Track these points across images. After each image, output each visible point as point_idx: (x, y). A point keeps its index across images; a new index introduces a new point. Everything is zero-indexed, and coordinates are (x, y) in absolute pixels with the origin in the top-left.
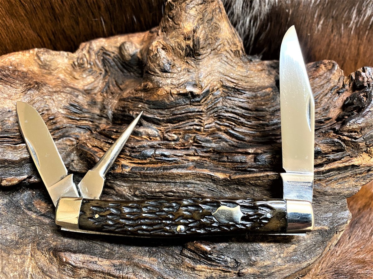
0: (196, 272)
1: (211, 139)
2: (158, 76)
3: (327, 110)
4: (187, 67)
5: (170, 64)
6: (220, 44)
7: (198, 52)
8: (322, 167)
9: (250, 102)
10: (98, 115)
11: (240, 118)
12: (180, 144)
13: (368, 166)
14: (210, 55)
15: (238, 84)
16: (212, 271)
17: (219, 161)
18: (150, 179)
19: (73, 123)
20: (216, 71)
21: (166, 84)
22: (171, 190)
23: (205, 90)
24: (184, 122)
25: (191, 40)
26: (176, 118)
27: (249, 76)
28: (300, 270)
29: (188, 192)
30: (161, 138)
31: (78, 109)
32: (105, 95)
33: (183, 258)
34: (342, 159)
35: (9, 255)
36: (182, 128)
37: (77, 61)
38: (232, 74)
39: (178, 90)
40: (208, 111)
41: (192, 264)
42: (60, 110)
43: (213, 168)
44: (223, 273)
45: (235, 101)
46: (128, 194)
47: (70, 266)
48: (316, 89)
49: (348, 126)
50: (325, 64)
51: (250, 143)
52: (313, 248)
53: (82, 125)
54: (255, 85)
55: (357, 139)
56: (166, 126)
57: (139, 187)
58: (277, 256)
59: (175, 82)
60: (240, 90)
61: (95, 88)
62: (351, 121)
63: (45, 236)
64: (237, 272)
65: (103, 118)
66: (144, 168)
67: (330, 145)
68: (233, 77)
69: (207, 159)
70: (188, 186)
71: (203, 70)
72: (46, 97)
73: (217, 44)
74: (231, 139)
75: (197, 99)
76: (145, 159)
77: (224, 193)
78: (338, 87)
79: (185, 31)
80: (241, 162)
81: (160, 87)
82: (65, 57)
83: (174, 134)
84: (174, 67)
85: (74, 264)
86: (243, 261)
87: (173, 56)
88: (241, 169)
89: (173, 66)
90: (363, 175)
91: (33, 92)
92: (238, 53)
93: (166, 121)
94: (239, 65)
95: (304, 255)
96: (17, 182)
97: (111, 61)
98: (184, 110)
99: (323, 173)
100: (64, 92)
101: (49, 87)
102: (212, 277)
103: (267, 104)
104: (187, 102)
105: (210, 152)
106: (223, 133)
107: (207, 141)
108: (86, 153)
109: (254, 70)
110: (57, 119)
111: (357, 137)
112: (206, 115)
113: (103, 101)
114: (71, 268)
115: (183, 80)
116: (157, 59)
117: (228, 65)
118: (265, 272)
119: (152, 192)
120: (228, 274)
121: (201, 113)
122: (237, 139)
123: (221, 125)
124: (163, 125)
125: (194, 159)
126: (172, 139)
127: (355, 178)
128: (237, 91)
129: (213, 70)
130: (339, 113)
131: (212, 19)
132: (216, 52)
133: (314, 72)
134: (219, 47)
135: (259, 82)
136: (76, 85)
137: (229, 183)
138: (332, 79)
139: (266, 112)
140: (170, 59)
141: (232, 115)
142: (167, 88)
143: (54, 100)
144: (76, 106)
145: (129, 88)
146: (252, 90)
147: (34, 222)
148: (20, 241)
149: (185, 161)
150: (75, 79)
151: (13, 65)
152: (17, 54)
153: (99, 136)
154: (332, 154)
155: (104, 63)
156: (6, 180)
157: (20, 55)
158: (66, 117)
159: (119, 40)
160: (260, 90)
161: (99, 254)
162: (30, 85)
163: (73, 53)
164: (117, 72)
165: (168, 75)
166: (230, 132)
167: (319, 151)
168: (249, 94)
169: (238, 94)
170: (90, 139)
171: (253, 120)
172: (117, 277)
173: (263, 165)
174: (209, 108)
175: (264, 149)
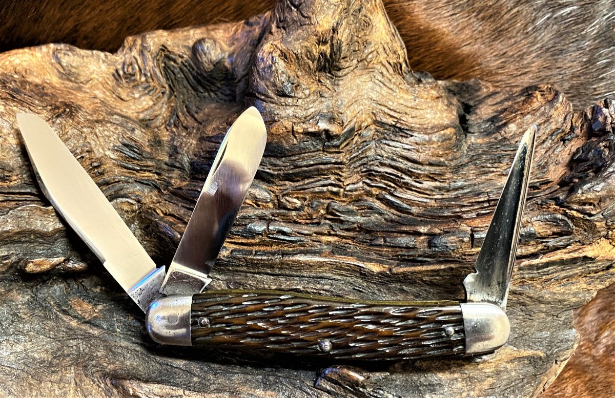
1: (355, 209)
2: (271, 102)
3: (544, 167)
4: (319, 89)
5: (293, 84)
6: (372, 52)
7: (338, 64)
8: (537, 258)
9: (421, 150)
10: (166, 164)
11: (404, 176)
12: (305, 215)
14: (355, 70)
15: (401, 120)
17: (372, 245)
18: (261, 270)
19: (127, 174)
20: (366, 97)
21: (285, 117)
22: (295, 287)
23: (348, 127)
24: (312, 180)
25: (328, 45)
26: (299, 173)
27: (418, 107)
29: (322, 292)
30: (274, 205)
31: (136, 152)
32: (174, 130)
33: (319, 393)
34: (569, 247)
35: (41, 382)
36: (309, 190)
37: (123, 68)
38: (390, 103)
39: (304, 126)
40: (352, 163)
42: (108, 153)
43: (360, 254)
45: (396, 147)
49: (579, 195)
50: (543, 91)
51: (420, 217)
53: (143, 178)
54: (427, 122)
55: (593, 215)
56: (281, 186)
57: (243, 281)
59: (301, 113)
60: (403, 129)
61: (157, 116)
62: (585, 187)
63: (94, 355)
65: (175, 169)
66: (250, 253)
67: (549, 224)
68: (392, 108)
69: (350, 242)
70: (323, 282)
71: (344, 95)
72: (85, 130)
73: (366, 51)
74: (388, 209)
75: (335, 142)
76: (253, 238)
77: (379, 296)
78: (563, 131)
79: (320, 29)
80: (408, 248)
81: (275, 121)
82: (101, 61)
83: (296, 198)
84: (298, 88)
87: (296, 70)
88: (406, 258)
89: (295, 87)
90: (599, 274)
91: (65, 121)
92: (399, 67)
93: (282, 177)
94: (401, 88)
96: (49, 266)
97: (177, 71)
98: (313, 160)
99: (538, 267)
100: (111, 123)
101: (87, 113)
103: (447, 154)
104: (318, 147)
105: (353, 230)
106: (375, 200)
107: (350, 212)
108: (157, 225)
109: (426, 96)
110: (105, 167)
111: (593, 213)
112: (347, 170)
113: (173, 139)
115: (313, 110)
116: (272, 72)
117: (385, 88)
121: (340, 166)
122: (398, 210)
123: (372, 186)
124: (278, 183)
125: (329, 240)
126: (293, 207)
127: (587, 278)
128: (400, 131)
129: (361, 96)
130: (563, 173)
131: (360, 10)
132: (365, 65)
133: (523, 104)
134: (370, 56)
135: (434, 118)
136: (125, 110)
137: (389, 279)
138: (554, 116)
139: (445, 167)
140: (292, 74)
141: (390, 170)
142: (287, 122)
143: (97, 136)
144: (132, 147)
145: (214, 119)
146: (425, 131)
147: (75, 332)
148: (56, 361)
149: (316, 243)
150: (122, 99)
151: (19, 73)
152: (23, 53)
153: (174, 197)
154: (553, 239)
155: (166, 74)
156: (32, 262)
157: (27, 55)
158: (118, 165)
159: (192, 35)
160: (436, 130)
161: (185, 385)
162: (58, 108)
163: (113, 53)
164: (187, 91)
165: (289, 101)
166: (387, 199)
167: (533, 234)
168: (418, 137)
169: (402, 136)
170: (159, 202)
171: (427, 181)
173: (443, 253)
174: (354, 157)
175: (445, 227)
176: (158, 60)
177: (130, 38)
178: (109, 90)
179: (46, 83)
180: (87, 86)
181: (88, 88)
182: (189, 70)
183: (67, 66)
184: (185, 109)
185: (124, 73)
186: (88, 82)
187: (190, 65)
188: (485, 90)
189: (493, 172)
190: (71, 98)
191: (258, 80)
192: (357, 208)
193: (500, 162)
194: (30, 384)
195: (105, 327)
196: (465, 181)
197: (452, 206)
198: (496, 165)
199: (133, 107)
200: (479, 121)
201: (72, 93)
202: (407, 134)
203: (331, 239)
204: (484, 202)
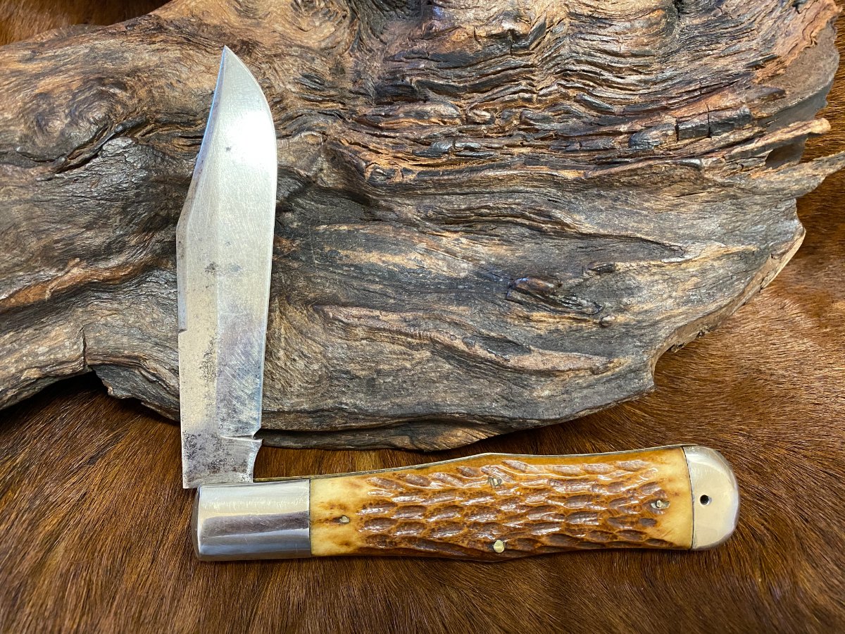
0: (532, 324)
1: (551, 115)
2: (449, 7)
3: (770, 41)
8: (752, 143)
9: (621, 40)
11: (603, 72)
12: (496, 128)
15: (598, 8)
16: (558, 320)
17: (567, 152)
18: (450, 190)
19: (310, 107)
21: (466, 21)
22: (485, 205)
23: (537, 24)
24: (502, 88)
26: (486, 82)
28: (704, 317)
29: (513, 206)
30: (462, 120)
31: (317, 82)
32: (358, 54)
33: (510, 304)
36: (498, 100)
39: (488, 29)
40: (545, 64)
41: (525, 312)
42: (289, 87)
43: (555, 163)
44: (575, 324)
45: (594, 41)
46: (415, 216)
47: (341, 323)
51: (621, 115)
52: (728, 282)
53: (327, 109)
54: (630, 7)
56: (470, 98)
57: (432, 204)
58: (665, 296)
59: (483, 15)
60: (601, 18)
61: (339, 43)
64: (598, 321)
65: (359, 96)
66: (438, 172)
69: (544, 151)
70: (514, 196)
72: (263, 66)
76: (439, 157)
80: (606, 149)
83: (484, 110)
85: (345, 320)
86: (608, 304)
88: (604, 160)
93: (469, 88)
95: (712, 293)
98: (500, 66)
100: (290, 55)
101: (265, 48)
102: (558, 330)
103: (654, 41)
104: (505, 51)
105: (550, 138)
106: (572, 103)
107: (546, 119)
108: (343, 155)
110: (287, 101)
112: (540, 72)
113: (356, 65)
114: (342, 326)
115: (495, 10)
118: (644, 321)
119: (454, 211)
120: (584, 325)
121: (531, 69)
122: (598, 111)
123: (569, 88)
124: (465, 96)
125: (521, 151)
126: (482, 120)
128: (598, 21)
136: (306, 41)
137: (584, 185)
139: (651, 57)
141: (588, 68)
142: (468, 27)
143: (276, 70)
144: (313, 77)
145: (398, 37)
146: (626, 17)
149: (507, 156)
150: (302, 30)
151: (197, 16)
153: (358, 125)
158: (300, 98)
160: (640, 15)
161: (381, 306)
162: (235, 46)
164: (372, 12)
165: (469, 3)
166: (586, 100)
168: (619, 26)
169: (600, 27)
170: (344, 132)
171: (630, 75)
172: (412, 337)
173: (644, 150)
174: (547, 57)
175: (649, 122)
178: (288, 22)
179: (225, 23)
180: (266, 20)
181: (267, 23)
183: (243, 2)
184: (369, 31)
186: (266, 16)
189: (709, 55)
190: (250, 35)
192: (553, 114)
193: (719, 43)
196: (675, 70)
198: (713, 46)
199: (315, 37)
201: (251, 30)
202: (606, 24)
203: (524, 150)
204: (695, 90)
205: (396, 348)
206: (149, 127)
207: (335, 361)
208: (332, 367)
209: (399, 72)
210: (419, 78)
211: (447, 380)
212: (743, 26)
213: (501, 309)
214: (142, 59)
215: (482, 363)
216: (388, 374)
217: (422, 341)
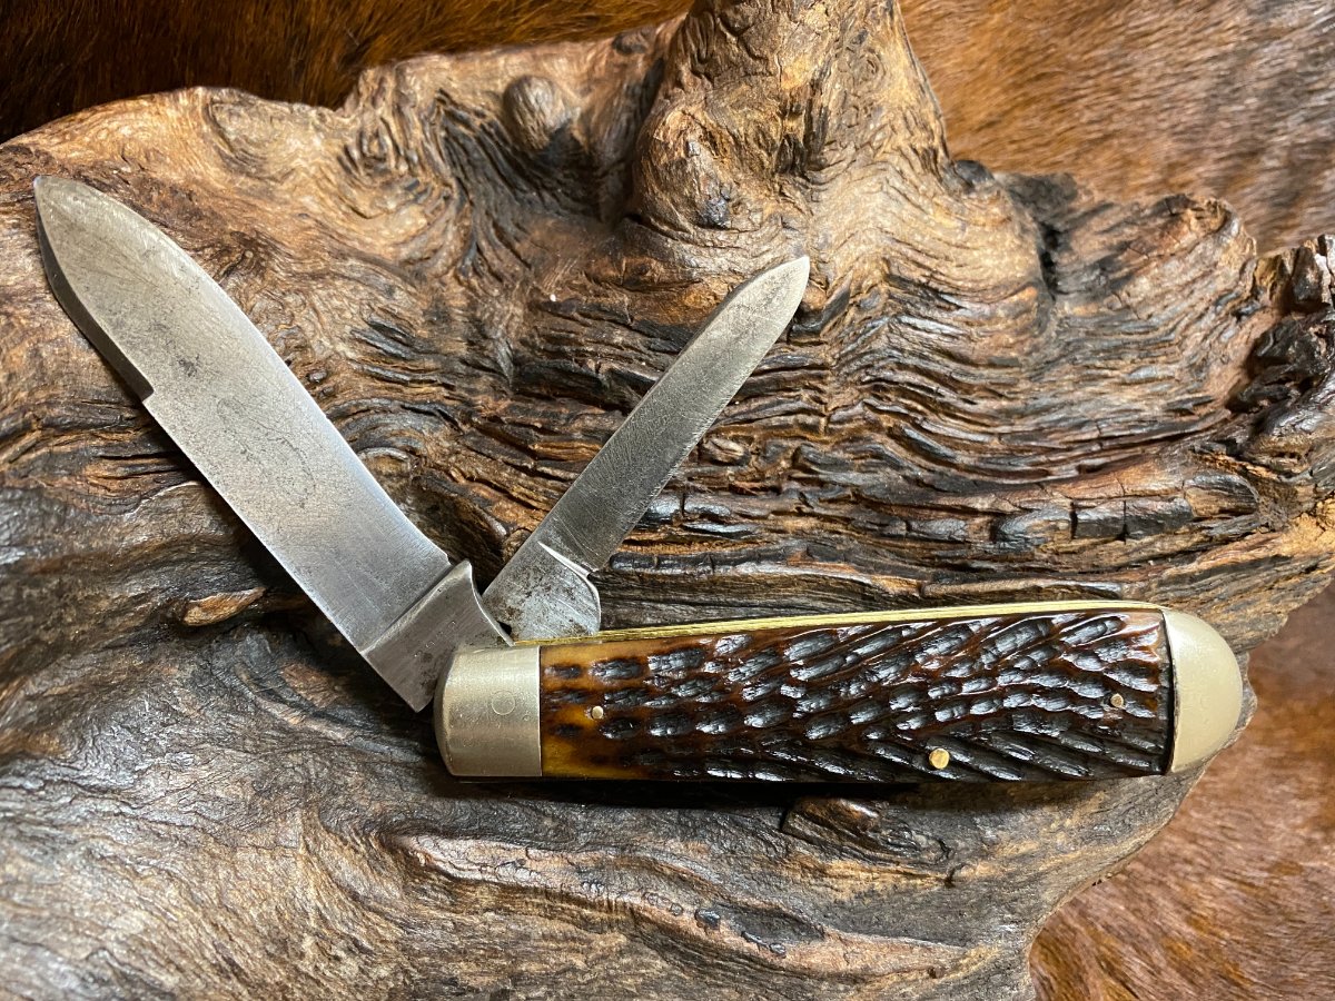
0: (827, 880)
1: (848, 458)
2: (682, 239)
4: (780, 210)
5: (728, 200)
6: (882, 128)
7: (818, 157)
8: (1192, 560)
9: (975, 337)
10: (463, 361)
11: (942, 390)
12: (749, 473)
13: (1312, 557)
14: (850, 169)
15: (937, 273)
16: (875, 875)
17: (883, 536)
18: (671, 595)
19: (383, 393)
21: (713, 272)
23: (837, 292)
24: (767, 401)
25: (802, 118)
27: (968, 244)
31: (400, 342)
32: (474, 282)
33: (789, 842)
34: (1248, 537)
35: (234, 850)
36: (759, 422)
37: (360, 145)
38: (918, 238)
40: (844, 365)
41: (817, 858)
42: (341, 347)
43: (861, 556)
44: (904, 881)
45: (930, 332)
47: (442, 878)
48: (1169, 296)
49: (1274, 438)
50: (1201, 210)
51: (972, 473)
52: (1152, 801)
53: (417, 399)
54: (985, 276)
55: (1296, 475)
58: (1054, 826)
59: (744, 264)
60: (942, 292)
61: (435, 251)
62: (1285, 423)
63: (340, 783)
64: (944, 876)
65: (481, 372)
66: (650, 558)
67: (1216, 494)
68: (920, 247)
69: (839, 527)
71: (829, 223)
72: (289, 299)
73: (872, 126)
75: (813, 324)
76: (653, 530)
78: (1238, 296)
79: (786, 85)
80: (953, 542)
81: (693, 281)
82: (311, 127)
83: (735, 439)
84: (739, 209)
85: (452, 871)
86: (961, 844)
87: (735, 170)
88: (949, 561)
89: (734, 207)
90: (1293, 581)
91: (246, 281)
92: (932, 157)
94: (937, 205)
95: (1127, 821)
96: (233, 609)
97: (472, 144)
98: (768, 362)
99: (1192, 578)
100: (343, 277)
101: (290, 256)
102: (873, 892)
103: (1022, 342)
105: (846, 500)
106: (885, 438)
107: (837, 465)
108: (455, 507)
109: (982, 220)
110: (336, 379)
111: (1296, 470)
112: (834, 379)
113: (472, 306)
114: (447, 883)
115: (768, 257)
116: (685, 178)
117: (908, 206)
118: (1018, 873)
120: (919, 882)
121: (821, 372)
122: (928, 459)
123: (882, 412)
125: (800, 526)
126: (727, 458)
127: (1273, 592)
128: (933, 294)
129: (861, 223)
130: (1235, 381)
131: (861, 38)
132: (869, 154)
133: (1162, 236)
134: (879, 137)
135: (998, 267)
138: (1220, 264)
139: (1016, 369)
140: (726, 178)
141: (917, 379)
142: (716, 284)
143: (315, 311)
144: (392, 330)
145: (557, 259)
146: (978, 294)
147: (297, 738)
148: (260, 803)
149: (775, 535)
150: (360, 214)
151: (132, 159)
152: (137, 110)
153: (486, 441)
154: (1220, 522)
155: (450, 154)
156: (199, 606)
157: (146, 116)
158: (365, 374)
159: (502, 69)
160: (1002, 294)
161: (528, 836)
162: (227, 250)
163: (334, 107)
164: (494, 187)
165: (721, 238)
166: (909, 438)
167: (1185, 513)
168: (970, 308)
169: (939, 307)
170: (457, 453)
171: (982, 398)
172: (592, 906)
173: (1017, 552)
174: (846, 354)
175: (1023, 500)
176: (432, 124)
177: (371, 73)
178: (331, 194)
179: (196, 182)
180: (287, 185)
181: (287, 191)
182: (497, 143)
183: (237, 140)
184: (492, 231)
185: (363, 155)
186: (286, 176)
187: (498, 132)
188: (1085, 198)
189: (1106, 377)
190: (254, 220)
191: (656, 189)
193: (1120, 359)
194: (213, 856)
195: (357, 722)
196: (1054, 396)
197: (1030, 449)
198: (1112, 363)
199: (386, 232)
200: (1076, 266)
201: (255, 206)
202: (947, 302)
203: (802, 523)
204: (1089, 441)
205: (556, 927)
206: (29, 439)
207: (426, 959)
208: (420, 971)
209: (570, 342)
210: (616, 366)
211: (658, 991)
212: (1157, 333)
213: (770, 849)
214: (15, 270)
215: (732, 960)
216: (534, 982)
217: (614, 916)
